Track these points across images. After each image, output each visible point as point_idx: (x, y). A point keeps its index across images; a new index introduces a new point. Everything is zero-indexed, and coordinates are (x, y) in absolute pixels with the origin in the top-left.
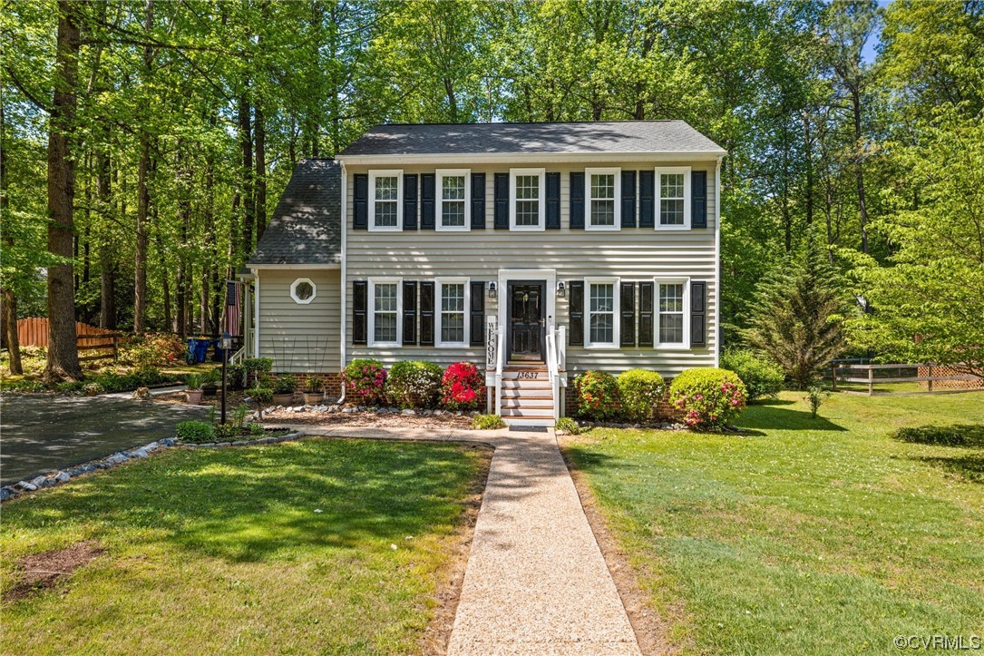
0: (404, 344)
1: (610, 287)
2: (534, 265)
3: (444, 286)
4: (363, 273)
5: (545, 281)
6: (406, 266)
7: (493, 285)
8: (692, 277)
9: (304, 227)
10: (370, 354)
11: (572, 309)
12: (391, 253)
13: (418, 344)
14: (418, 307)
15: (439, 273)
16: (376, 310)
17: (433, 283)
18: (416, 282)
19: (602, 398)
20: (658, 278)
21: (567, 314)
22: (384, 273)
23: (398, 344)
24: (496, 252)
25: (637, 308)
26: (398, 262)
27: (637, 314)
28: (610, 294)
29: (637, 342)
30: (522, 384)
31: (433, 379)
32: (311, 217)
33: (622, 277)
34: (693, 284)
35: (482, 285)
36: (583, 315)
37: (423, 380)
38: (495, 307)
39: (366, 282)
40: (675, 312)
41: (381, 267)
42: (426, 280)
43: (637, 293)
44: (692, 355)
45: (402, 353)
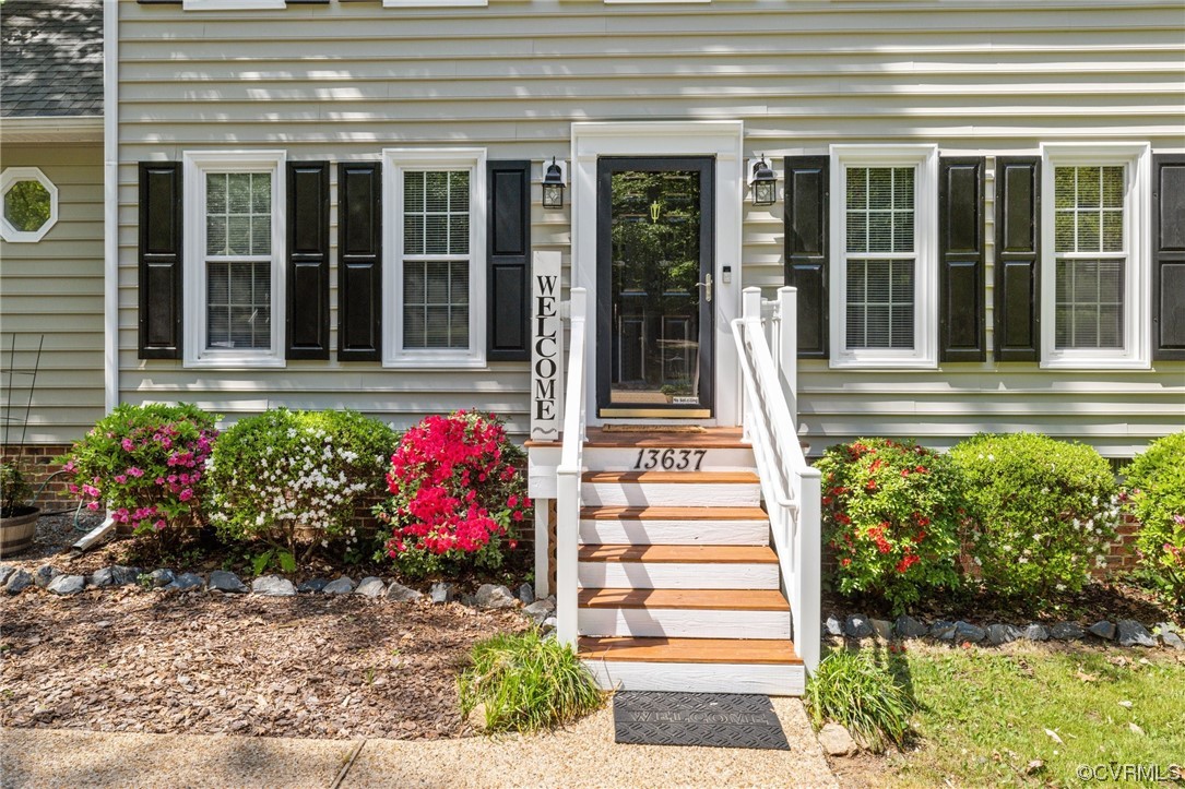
0: (291, 356)
1: (907, 175)
2: (678, 111)
3: (412, 178)
4: (171, 138)
5: (712, 159)
6: (296, 117)
7: (555, 169)
8: (1156, 140)
9: (54, 38)
10: (192, 387)
11: (792, 244)
12: (253, 75)
13: (334, 356)
14: (334, 242)
15: (395, 137)
16: (210, 253)
17: (376, 167)
18: (324, 166)
19: (925, 539)
20: (1052, 146)
21: (776, 259)
22: (233, 138)
23: (275, 357)
24: (566, 70)
25: (990, 239)
26: (275, 103)
27: (989, 261)
28: (907, 197)
29: (990, 346)
30: (654, 494)
31: (354, 472)
32: (83, 18)
33: (944, 142)
34: (1160, 163)
35: (522, 170)
36: (825, 264)
37: (319, 478)
38: (563, 239)
39: (177, 167)
40: (1101, 254)
41: (223, 117)
42: (355, 158)
43: (990, 195)
44: (1156, 388)
45: (287, 384)
